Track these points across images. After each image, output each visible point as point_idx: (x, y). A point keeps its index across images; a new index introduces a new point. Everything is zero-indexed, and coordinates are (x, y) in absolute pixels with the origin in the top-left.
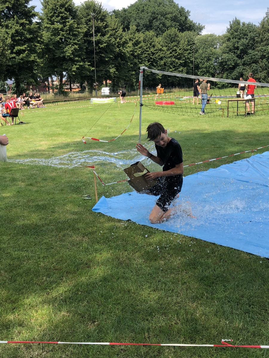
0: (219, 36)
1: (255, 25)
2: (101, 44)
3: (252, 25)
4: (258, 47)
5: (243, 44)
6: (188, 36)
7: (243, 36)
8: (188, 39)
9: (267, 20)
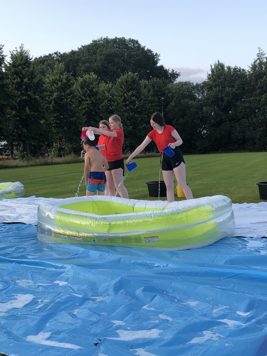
0: (197, 84)
1: (243, 70)
3: (240, 70)
4: (250, 98)
5: (229, 94)
6: (156, 85)
7: (228, 84)
8: (155, 88)
9: (259, 63)
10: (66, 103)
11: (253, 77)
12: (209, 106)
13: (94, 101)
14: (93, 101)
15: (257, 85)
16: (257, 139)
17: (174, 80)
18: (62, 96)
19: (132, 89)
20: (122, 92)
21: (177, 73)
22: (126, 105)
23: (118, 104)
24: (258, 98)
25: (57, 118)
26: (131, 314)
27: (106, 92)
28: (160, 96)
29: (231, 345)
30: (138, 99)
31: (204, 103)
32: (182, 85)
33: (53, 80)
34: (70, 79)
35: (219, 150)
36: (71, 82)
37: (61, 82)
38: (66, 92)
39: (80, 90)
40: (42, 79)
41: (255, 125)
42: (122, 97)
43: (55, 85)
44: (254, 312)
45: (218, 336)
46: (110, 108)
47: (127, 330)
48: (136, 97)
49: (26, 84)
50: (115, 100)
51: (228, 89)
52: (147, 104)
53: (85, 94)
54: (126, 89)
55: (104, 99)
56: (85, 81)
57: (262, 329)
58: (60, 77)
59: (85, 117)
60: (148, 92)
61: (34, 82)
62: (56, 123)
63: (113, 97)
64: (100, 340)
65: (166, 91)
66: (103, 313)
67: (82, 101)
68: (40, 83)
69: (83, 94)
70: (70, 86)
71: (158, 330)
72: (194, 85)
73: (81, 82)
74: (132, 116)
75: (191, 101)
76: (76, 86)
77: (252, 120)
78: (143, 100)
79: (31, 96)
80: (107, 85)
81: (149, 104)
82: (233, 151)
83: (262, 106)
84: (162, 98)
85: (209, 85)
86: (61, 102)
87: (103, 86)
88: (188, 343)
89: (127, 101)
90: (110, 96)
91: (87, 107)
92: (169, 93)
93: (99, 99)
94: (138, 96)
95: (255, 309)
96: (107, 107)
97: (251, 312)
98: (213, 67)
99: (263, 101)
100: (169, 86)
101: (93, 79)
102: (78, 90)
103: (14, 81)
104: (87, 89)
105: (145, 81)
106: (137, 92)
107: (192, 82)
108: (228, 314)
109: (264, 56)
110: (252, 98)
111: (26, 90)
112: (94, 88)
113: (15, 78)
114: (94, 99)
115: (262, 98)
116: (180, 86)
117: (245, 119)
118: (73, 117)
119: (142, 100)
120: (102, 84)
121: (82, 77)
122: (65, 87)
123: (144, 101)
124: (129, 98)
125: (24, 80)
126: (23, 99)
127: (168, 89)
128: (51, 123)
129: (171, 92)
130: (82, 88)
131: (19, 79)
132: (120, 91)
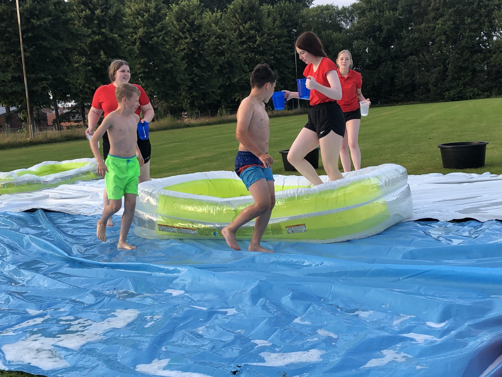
0: (343, 7)
2: (39, 19)
4: (420, 25)
5: (390, 21)
6: (284, 11)
7: (388, 7)
8: (284, 16)
10: (157, 43)
12: (362, 39)
13: (196, 39)
14: (194, 38)
15: (430, 6)
16: (432, 84)
17: (310, 3)
18: (151, 33)
19: (250, 19)
20: (236, 24)
22: (243, 43)
23: (232, 41)
24: (432, 25)
25: (144, 65)
26: (279, 330)
27: (213, 25)
28: (291, 26)
29: (424, 367)
30: (259, 32)
31: (354, 34)
32: (322, 10)
33: (136, 10)
34: (161, 7)
35: (378, 103)
36: (163, 12)
37: (148, 13)
38: (155, 27)
39: (175, 23)
40: (120, 10)
41: (428, 64)
42: (235, 31)
43: (140, 17)
44: (452, 321)
45: (404, 357)
46: (220, 47)
47: (275, 352)
48: (256, 31)
49: (98, 18)
50: (226, 35)
51: (387, 13)
52: (272, 39)
53: (183, 29)
54: (241, 19)
55: (210, 35)
56: (182, 10)
57: (465, 345)
58: (146, 5)
59: (184, 62)
60: (274, 23)
61: (110, 14)
62: (144, 72)
63: (223, 31)
64: (240, 367)
65: (298, 20)
66: (239, 331)
67: (179, 39)
68: (119, 15)
69: (180, 28)
70: (161, 18)
71: (318, 351)
72: (340, 9)
73: (177, 12)
74: (251, 58)
75: (335, 33)
76: (169, 19)
77: (424, 56)
78: (266, 35)
79: (107, 35)
80: (214, 14)
81: (276, 40)
82: (398, 103)
83: (438, 36)
84: (294, 30)
85: (361, 8)
86: (150, 42)
87: (208, 16)
88: (363, 366)
89: (243, 36)
90: (219, 31)
91: (187, 47)
92: (304, 22)
93: (204, 35)
94: (259, 29)
95: (452, 318)
96: (215, 46)
97: (447, 322)
99: (439, 28)
100: (302, 13)
101: (193, 7)
102: (172, 23)
103: (80, 14)
104: (186, 21)
105: (268, 6)
106: (258, 23)
107: (336, 5)
108: (415, 326)
110: (422, 26)
111: (99, 26)
112: (195, 19)
113: (82, 10)
114: (197, 35)
115: (438, 24)
116: (319, 12)
117: (414, 56)
118: (167, 63)
119: (264, 35)
120: (207, 13)
121: (177, 4)
122: (154, 20)
123: (268, 36)
124: (246, 31)
125: (96, 12)
126: (96, 40)
127: (302, 17)
128: (136, 73)
129: (306, 21)
130: (178, 20)
131: (88, 10)
132: (233, 22)
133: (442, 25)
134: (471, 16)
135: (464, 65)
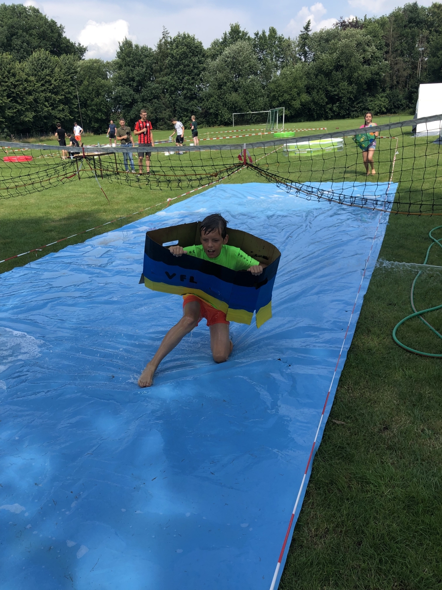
0: (107, 62)
3: (147, 49)
5: (139, 74)
9: (164, 42)
11: (159, 57)
14: (12, 82)
15: (164, 65)
16: (167, 119)
17: (82, 54)
20: (35, 70)
21: (84, 47)
31: (116, 82)
32: (93, 63)
48: (51, 77)
63: (28, 77)
65: (77, 69)
72: (105, 63)
75: (103, 80)
84: (75, 77)
85: (119, 63)
87: (18, 65)
92: (81, 70)
93: (18, 80)
98: (121, 44)
107: (102, 60)
109: (168, 35)
112: (11, 68)
124: (44, 77)
127: (79, 67)
133: (171, 79)
134: (189, 75)
135: (186, 107)
